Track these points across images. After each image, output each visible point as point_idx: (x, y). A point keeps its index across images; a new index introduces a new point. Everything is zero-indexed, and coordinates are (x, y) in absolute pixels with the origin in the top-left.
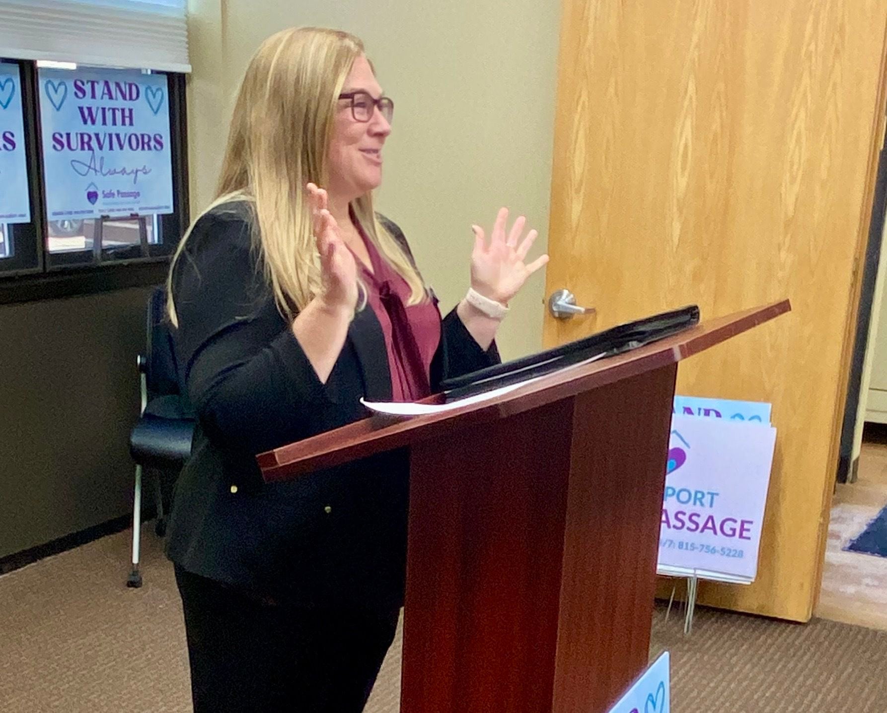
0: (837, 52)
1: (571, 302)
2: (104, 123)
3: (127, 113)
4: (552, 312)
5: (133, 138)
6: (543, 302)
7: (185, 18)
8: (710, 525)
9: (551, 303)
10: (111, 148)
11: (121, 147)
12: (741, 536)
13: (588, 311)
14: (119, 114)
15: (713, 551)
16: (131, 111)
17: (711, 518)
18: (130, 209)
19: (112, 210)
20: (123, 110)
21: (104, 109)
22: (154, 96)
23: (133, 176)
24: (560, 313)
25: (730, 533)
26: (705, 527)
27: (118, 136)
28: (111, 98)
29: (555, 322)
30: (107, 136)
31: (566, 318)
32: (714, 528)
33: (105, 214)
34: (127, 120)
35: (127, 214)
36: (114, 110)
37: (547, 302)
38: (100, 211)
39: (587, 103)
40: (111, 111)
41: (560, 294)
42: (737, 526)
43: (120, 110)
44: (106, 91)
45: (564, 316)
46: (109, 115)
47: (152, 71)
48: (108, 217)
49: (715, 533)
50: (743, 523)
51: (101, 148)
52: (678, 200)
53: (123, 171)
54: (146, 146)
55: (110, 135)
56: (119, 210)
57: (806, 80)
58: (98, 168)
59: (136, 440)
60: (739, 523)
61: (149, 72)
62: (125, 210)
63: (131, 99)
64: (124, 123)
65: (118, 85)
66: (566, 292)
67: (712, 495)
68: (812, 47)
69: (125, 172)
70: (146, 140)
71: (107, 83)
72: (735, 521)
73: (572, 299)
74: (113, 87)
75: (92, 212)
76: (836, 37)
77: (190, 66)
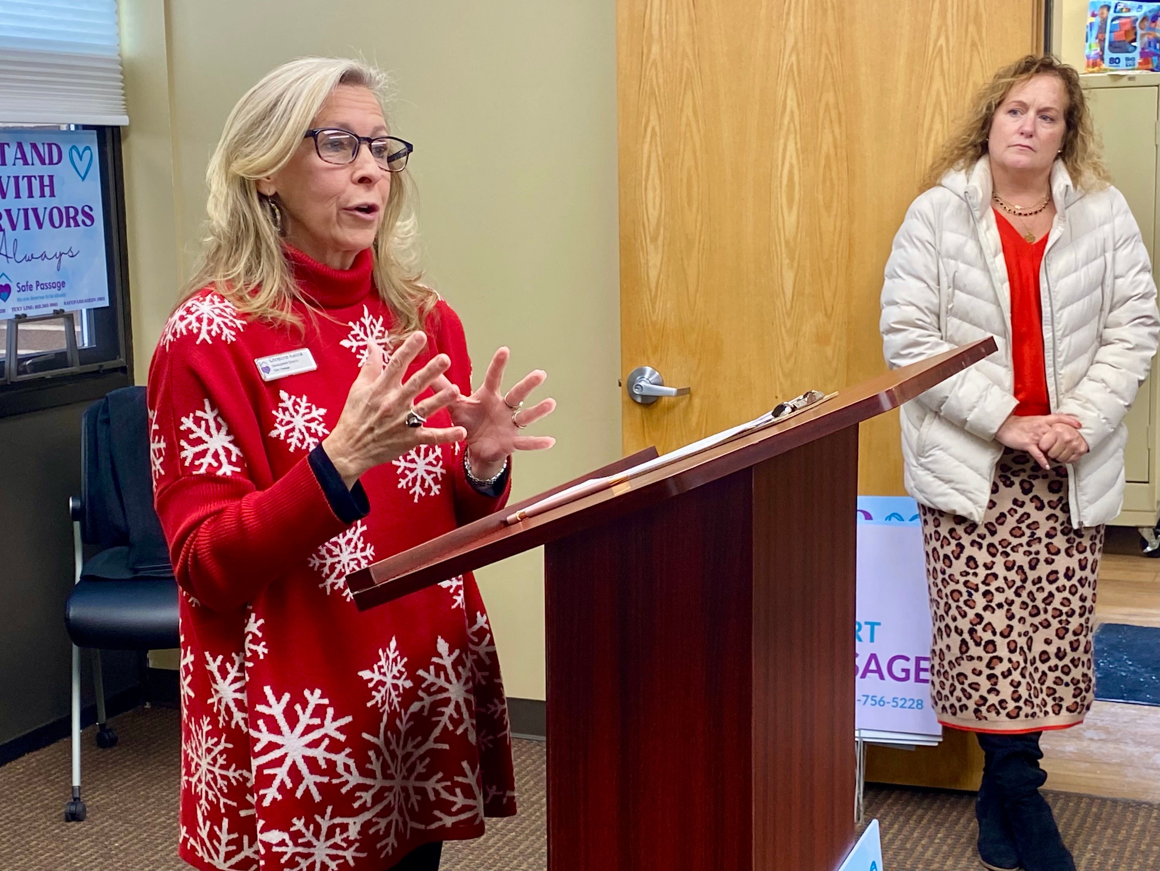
0: (974, 44)
1: (656, 381)
2: (18, 196)
3: (46, 182)
4: (632, 395)
5: (55, 212)
6: (620, 385)
7: (119, 58)
8: (873, 666)
9: (630, 384)
10: (27, 228)
11: (40, 225)
12: (918, 680)
13: (681, 392)
14: (36, 184)
15: (881, 702)
16: (51, 177)
17: (873, 656)
18: (52, 305)
19: (30, 308)
20: (41, 178)
21: (17, 178)
22: (81, 158)
23: (56, 261)
24: (643, 397)
25: (903, 675)
26: (867, 670)
27: (35, 210)
28: (26, 163)
29: (638, 410)
30: (22, 212)
31: (653, 403)
32: (879, 671)
33: (20, 313)
34: (47, 190)
35: (50, 311)
36: (29, 178)
37: (624, 383)
38: (14, 309)
39: (657, 129)
40: (26, 179)
41: (641, 372)
42: (911, 666)
43: (38, 178)
44: (19, 155)
45: (650, 401)
46: (23, 184)
47: (77, 126)
48: (25, 316)
49: (882, 677)
50: (918, 659)
51: (14, 227)
52: (787, 243)
53: (44, 256)
54: (72, 222)
55: (26, 211)
56: (37, 307)
57: (938, 84)
58: (11, 254)
59: (74, 612)
60: (913, 661)
61: (73, 128)
62: (45, 306)
63: (51, 163)
64: (43, 195)
65: (34, 146)
66: (649, 370)
67: (873, 625)
68: (942, 41)
69: (45, 256)
70: (72, 213)
71: (20, 146)
72: (907, 659)
73: (658, 377)
74: (28, 149)
75: (4, 311)
76: (972, 28)
77: (127, 117)
